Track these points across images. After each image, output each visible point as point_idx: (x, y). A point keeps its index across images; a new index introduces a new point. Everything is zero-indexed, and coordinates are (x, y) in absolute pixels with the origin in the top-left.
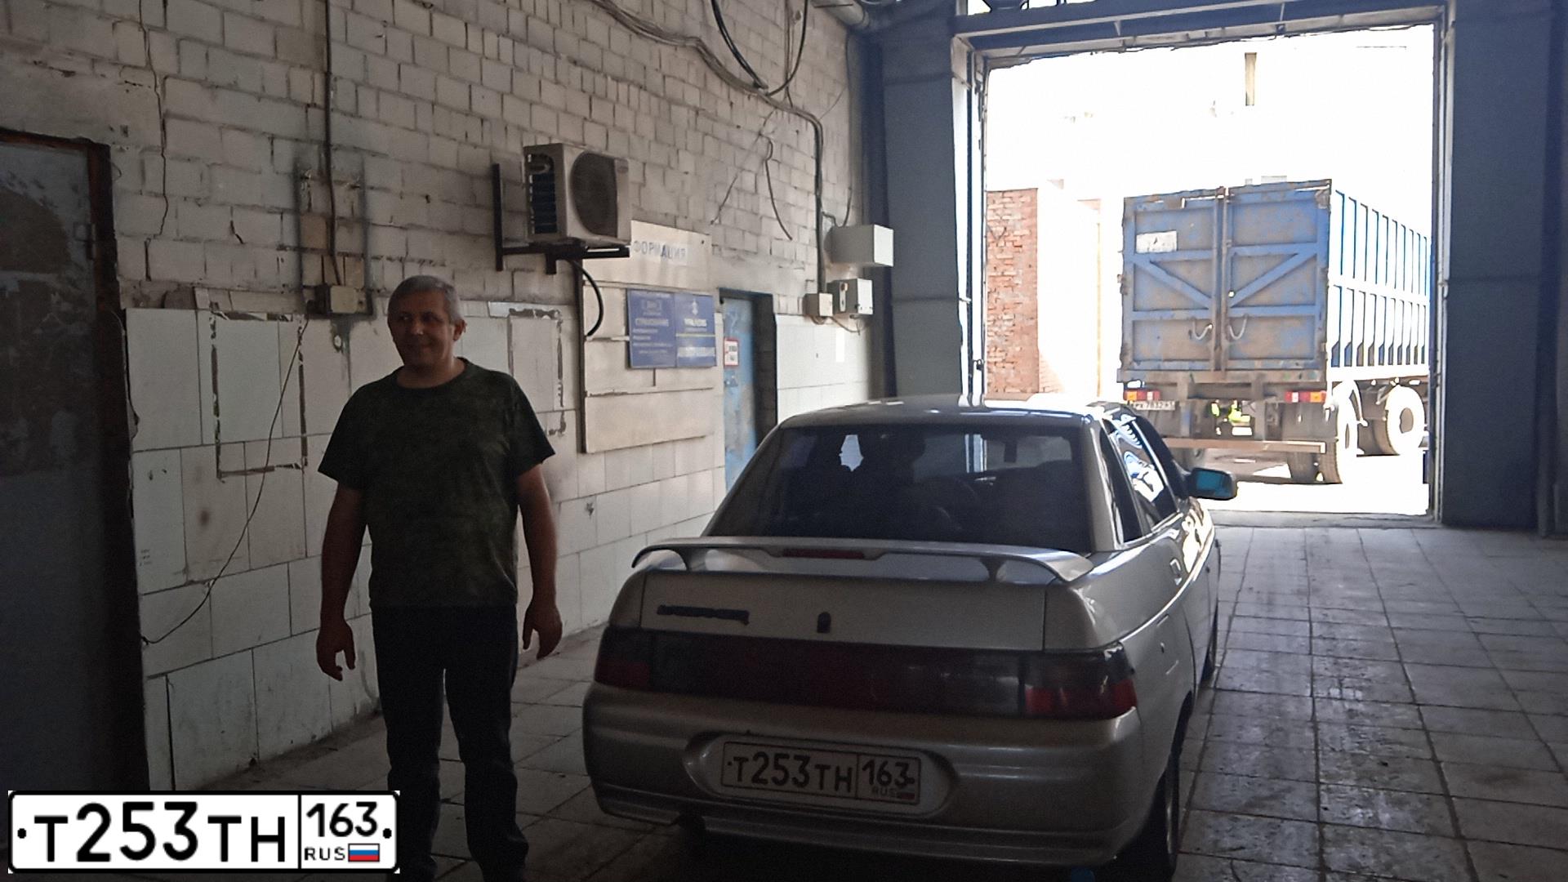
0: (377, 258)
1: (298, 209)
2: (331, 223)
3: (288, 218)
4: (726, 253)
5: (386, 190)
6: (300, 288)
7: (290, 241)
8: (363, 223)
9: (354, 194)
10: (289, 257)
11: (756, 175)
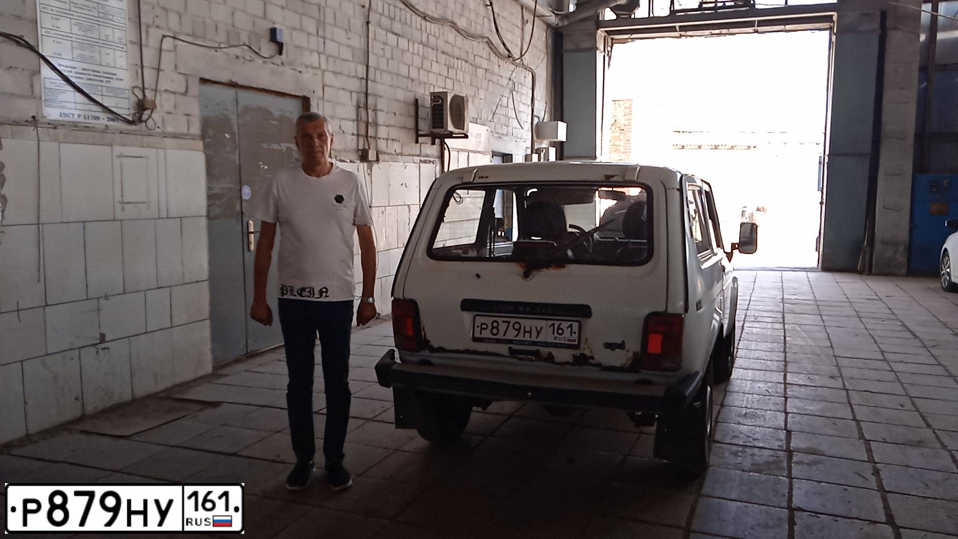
0: (379, 138)
1: (358, 120)
2: (367, 124)
3: (355, 123)
4: (495, 135)
5: (382, 111)
6: (358, 150)
7: (355, 132)
8: (376, 124)
9: (374, 112)
10: (355, 138)
11: (508, 98)
